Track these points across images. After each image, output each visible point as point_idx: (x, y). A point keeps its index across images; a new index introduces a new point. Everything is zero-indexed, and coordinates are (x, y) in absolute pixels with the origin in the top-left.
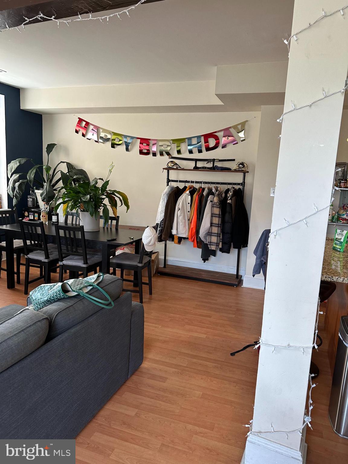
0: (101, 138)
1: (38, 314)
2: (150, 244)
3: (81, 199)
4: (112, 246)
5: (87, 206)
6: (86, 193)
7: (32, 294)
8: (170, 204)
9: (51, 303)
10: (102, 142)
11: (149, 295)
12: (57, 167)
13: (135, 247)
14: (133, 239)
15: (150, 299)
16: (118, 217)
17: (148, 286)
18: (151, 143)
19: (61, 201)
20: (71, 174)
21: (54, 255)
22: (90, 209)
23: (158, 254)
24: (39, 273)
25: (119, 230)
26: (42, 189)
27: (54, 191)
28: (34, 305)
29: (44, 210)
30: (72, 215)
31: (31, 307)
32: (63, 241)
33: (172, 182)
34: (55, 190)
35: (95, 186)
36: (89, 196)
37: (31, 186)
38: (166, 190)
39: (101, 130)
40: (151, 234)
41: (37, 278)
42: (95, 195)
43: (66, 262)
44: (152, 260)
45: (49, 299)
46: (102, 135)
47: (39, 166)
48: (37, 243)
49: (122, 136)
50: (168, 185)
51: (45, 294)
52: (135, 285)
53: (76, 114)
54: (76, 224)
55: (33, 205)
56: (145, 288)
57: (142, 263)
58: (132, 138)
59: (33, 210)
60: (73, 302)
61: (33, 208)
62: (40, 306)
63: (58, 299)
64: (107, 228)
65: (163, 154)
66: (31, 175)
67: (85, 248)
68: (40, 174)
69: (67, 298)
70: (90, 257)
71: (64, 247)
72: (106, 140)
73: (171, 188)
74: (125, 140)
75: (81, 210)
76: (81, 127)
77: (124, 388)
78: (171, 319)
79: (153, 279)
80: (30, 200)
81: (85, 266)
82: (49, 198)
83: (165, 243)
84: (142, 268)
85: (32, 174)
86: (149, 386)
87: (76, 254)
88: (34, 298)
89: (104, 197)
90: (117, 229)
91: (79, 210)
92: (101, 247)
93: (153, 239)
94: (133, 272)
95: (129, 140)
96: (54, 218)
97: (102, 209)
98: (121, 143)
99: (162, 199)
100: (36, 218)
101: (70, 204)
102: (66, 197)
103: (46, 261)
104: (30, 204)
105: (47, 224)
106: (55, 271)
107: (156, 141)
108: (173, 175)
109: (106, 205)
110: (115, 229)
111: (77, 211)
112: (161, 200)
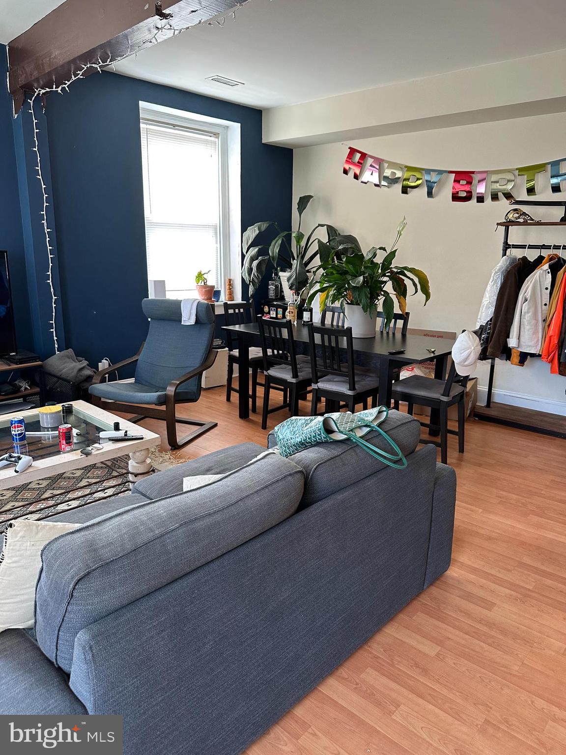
0: (386, 178)
1: (289, 463)
2: (466, 363)
3: (349, 284)
4: (397, 362)
5: (359, 295)
6: (357, 273)
7: (278, 429)
8: (507, 291)
9: (306, 448)
10: (386, 184)
11: (458, 453)
12: (312, 234)
13: (434, 367)
14: (434, 353)
15: (460, 459)
16: (408, 314)
17: (457, 437)
18: (476, 178)
19: (317, 287)
20: (333, 244)
21: (305, 372)
22: (363, 299)
23: (476, 381)
24: (282, 398)
25: (408, 336)
26: (289, 270)
27: (307, 274)
28: (281, 447)
29: (293, 302)
30: (333, 310)
31: (276, 450)
32: (319, 352)
33: (513, 248)
34: (308, 271)
35: (372, 261)
36: (361, 278)
37: (274, 266)
38: (501, 263)
39: (386, 165)
40: (470, 344)
41: (278, 406)
42: (371, 276)
43: (322, 385)
44: (467, 392)
45: (303, 441)
46: (388, 173)
47: (286, 233)
48: (281, 354)
49: (422, 171)
50: (504, 254)
51: (297, 432)
52: (433, 433)
53: (344, 142)
54: (338, 326)
55: (276, 296)
56: (453, 440)
57: (448, 396)
58: (440, 172)
59: (275, 303)
60: (340, 450)
61: (276, 300)
62: (290, 451)
63: (317, 442)
64: (388, 333)
65: (498, 197)
66: (275, 249)
67: (353, 364)
68: (287, 246)
69: (331, 442)
70: (360, 379)
71: (319, 361)
72: (393, 181)
73: (510, 261)
74: (427, 177)
75: (347, 301)
76: (354, 164)
77: (416, 604)
78: (501, 501)
79: (467, 426)
80: (272, 287)
81: (350, 393)
82: (300, 284)
83: (492, 363)
84: (449, 404)
85: (276, 246)
86: (461, 611)
87: (338, 373)
88: (281, 437)
89: (385, 279)
90: (404, 335)
91: (345, 302)
92: (378, 364)
93: (472, 354)
94: (429, 410)
95: (434, 178)
96: (306, 316)
97: (382, 299)
98: (420, 184)
99: (491, 280)
100: (279, 316)
101: (331, 293)
102: (326, 281)
103: (294, 381)
104: (272, 294)
105: (296, 325)
106: (305, 399)
107: (486, 174)
108: (517, 235)
109: (388, 294)
110: (401, 334)
111: (342, 305)
112: (490, 283)
